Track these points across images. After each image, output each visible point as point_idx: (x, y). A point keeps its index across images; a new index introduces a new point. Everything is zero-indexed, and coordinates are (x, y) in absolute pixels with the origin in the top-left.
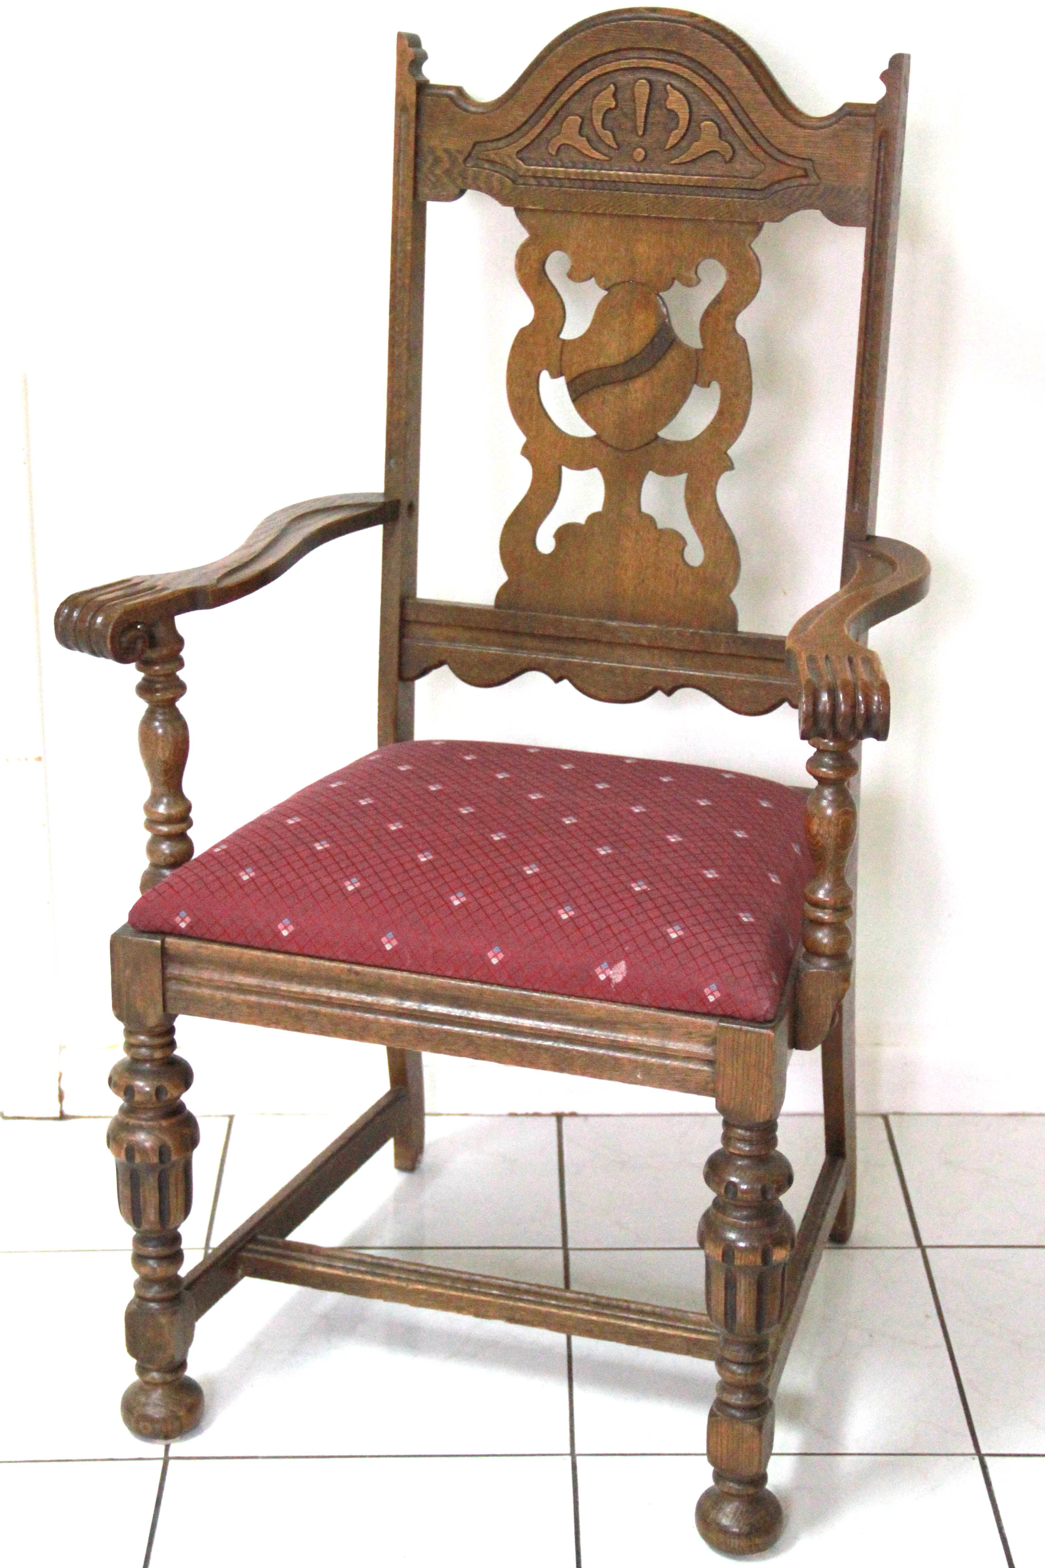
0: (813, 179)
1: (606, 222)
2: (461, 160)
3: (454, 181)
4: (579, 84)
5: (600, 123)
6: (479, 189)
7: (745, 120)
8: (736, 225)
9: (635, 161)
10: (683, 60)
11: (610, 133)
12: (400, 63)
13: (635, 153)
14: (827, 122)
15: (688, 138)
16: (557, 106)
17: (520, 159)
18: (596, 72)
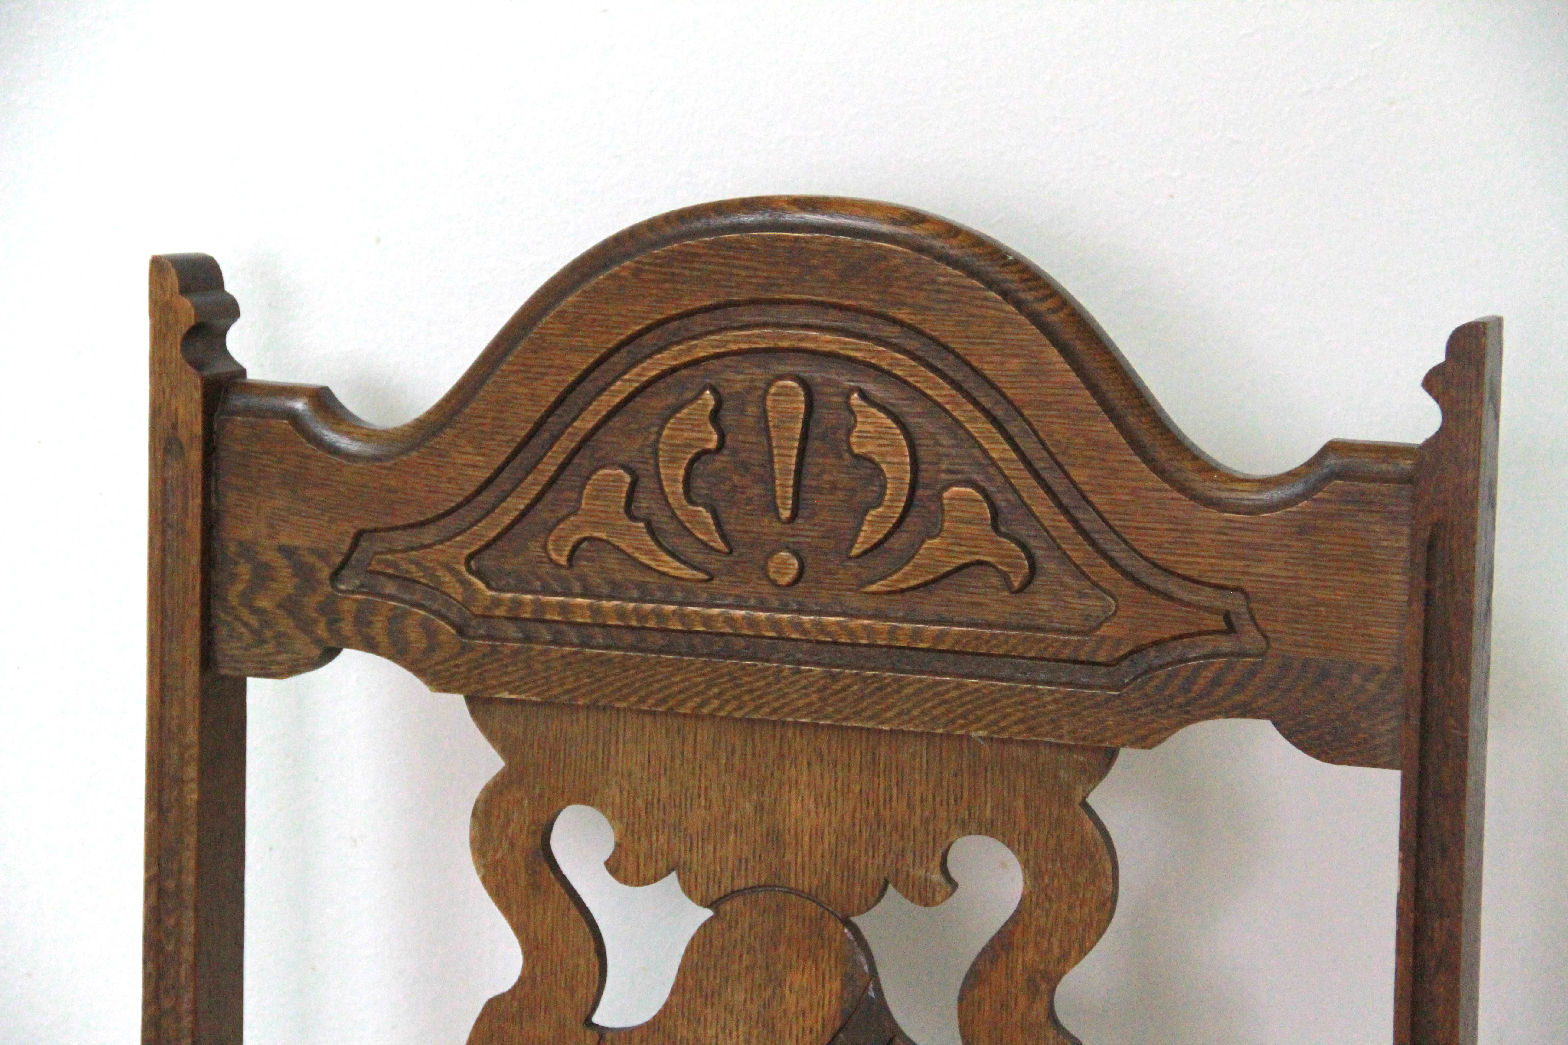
0: (1250, 639)
1: (705, 733)
2: (325, 573)
3: (306, 626)
4: (622, 388)
5: (680, 488)
6: (371, 646)
7: (1059, 486)
8: (1044, 751)
9: (774, 583)
10: (890, 332)
11: (706, 515)
12: (158, 336)
13: (772, 566)
14: (1276, 494)
15: (912, 523)
16: (566, 443)
17: (478, 574)
18: (666, 359)
